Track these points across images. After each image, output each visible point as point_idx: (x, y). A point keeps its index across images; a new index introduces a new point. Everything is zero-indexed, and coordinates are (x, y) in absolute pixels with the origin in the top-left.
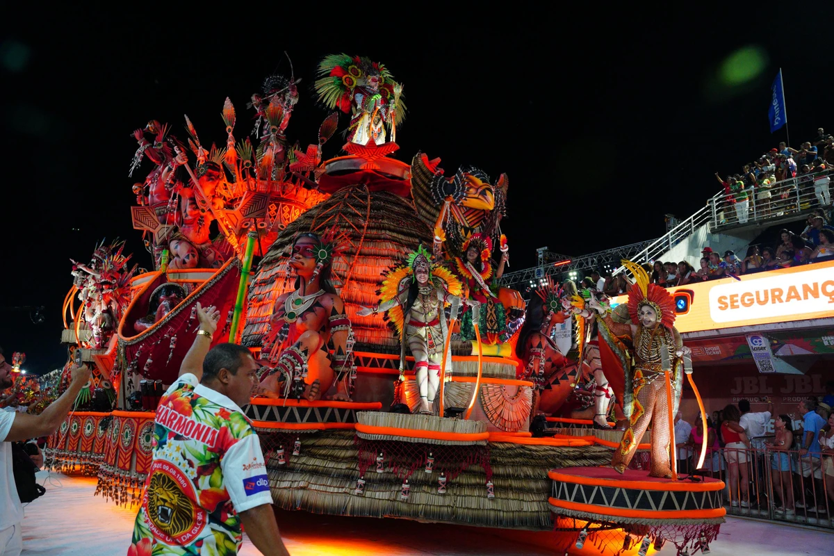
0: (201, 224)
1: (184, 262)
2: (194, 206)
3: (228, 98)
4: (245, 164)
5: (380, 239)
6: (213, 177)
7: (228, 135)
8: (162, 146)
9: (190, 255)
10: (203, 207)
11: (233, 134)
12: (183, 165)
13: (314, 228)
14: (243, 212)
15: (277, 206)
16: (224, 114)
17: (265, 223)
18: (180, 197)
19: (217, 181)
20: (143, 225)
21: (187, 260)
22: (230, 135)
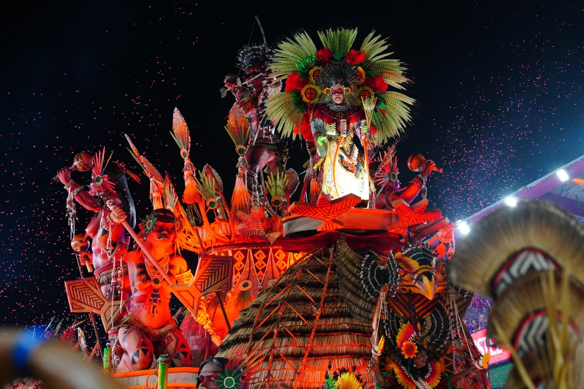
0: (155, 301)
1: (133, 362)
2: (144, 276)
3: (176, 109)
4: (208, 204)
5: (336, 331)
6: (165, 232)
7: (183, 161)
8: (102, 180)
9: (141, 351)
10: (156, 276)
11: (191, 158)
12: (121, 224)
13: (258, 323)
14: (199, 287)
15: (266, 252)
16: (175, 131)
17: (250, 283)
18: (124, 263)
19: (172, 236)
20: (83, 305)
21: (136, 359)
22: (187, 161)
